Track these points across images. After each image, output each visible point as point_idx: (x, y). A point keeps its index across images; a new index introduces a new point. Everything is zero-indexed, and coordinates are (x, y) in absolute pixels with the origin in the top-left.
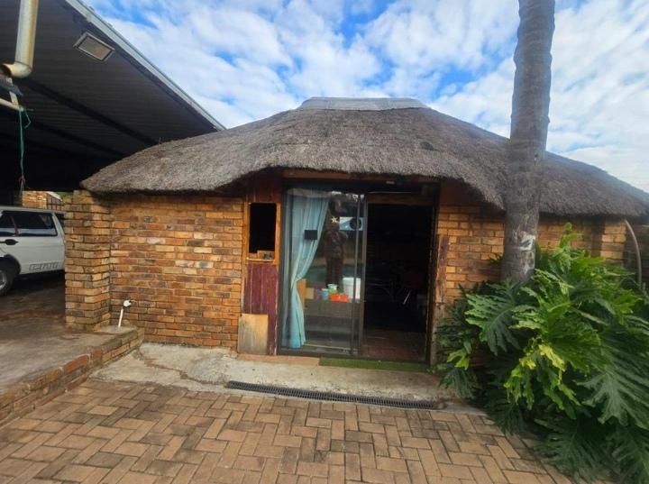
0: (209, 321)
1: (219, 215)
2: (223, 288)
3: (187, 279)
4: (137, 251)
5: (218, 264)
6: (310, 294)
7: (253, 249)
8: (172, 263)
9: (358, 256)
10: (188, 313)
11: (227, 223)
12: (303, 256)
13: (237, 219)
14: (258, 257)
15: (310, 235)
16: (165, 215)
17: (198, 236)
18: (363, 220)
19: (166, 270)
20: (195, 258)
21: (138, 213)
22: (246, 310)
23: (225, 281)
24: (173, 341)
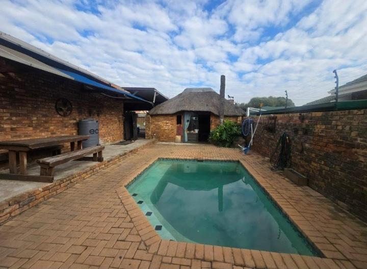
0: (170, 137)
1: (172, 118)
2: (172, 131)
3: (165, 130)
4: (156, 125)
5: (171, 127)
6: (188, 132)
7: (177, 124)
8: (163, 127)
9: (197, 124)
10: (166, 136)
11: (173, 119)
12: (187, 124)
13: (175, 119)
14: (179, 125)
15: (188, 121)
16: (162, 118)
17: (168, 122)
18: (197, 118)
19: (162, 128)
20: (167, 126)
21: (156, 118)
22: (177, 135)
23: (173, 130)
24: (163, 141)
